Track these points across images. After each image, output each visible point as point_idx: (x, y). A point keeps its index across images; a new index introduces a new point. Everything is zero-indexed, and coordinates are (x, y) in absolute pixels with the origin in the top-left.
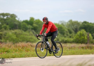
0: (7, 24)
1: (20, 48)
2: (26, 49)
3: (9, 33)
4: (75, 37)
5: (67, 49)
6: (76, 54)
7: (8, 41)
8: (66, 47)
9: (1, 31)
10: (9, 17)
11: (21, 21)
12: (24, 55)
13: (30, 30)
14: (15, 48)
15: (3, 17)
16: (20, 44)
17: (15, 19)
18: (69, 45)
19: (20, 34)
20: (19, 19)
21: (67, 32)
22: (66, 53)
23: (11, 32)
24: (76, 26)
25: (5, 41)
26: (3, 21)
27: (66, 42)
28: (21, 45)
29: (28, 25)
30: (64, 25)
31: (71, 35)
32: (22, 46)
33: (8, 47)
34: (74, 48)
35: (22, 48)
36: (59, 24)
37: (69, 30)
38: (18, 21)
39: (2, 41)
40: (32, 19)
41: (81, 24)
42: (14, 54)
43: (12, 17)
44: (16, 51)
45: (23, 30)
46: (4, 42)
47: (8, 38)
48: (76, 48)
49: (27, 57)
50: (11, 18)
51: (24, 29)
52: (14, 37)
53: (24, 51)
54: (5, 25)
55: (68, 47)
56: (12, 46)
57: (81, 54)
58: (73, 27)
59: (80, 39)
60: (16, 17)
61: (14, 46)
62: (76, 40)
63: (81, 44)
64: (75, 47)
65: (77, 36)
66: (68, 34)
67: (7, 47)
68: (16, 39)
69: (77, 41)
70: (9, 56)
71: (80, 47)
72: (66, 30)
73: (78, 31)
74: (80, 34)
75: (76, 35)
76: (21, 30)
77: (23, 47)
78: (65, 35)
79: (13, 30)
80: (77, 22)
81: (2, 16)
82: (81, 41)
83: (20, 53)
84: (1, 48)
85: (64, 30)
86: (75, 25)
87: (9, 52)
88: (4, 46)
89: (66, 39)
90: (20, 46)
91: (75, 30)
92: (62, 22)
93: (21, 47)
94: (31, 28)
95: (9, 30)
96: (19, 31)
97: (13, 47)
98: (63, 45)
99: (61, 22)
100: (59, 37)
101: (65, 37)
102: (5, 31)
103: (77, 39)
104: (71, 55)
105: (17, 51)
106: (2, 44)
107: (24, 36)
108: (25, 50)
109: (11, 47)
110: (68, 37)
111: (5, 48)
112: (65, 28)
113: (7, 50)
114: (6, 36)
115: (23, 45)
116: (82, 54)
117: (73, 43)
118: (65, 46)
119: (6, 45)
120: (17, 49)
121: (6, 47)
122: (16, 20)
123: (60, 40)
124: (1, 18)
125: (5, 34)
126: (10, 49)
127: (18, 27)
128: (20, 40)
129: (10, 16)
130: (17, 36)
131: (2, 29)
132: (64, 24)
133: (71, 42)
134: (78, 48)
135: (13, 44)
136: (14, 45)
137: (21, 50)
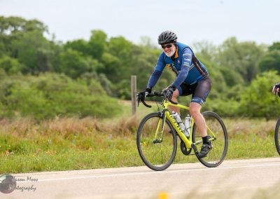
0: (15, 55)
1: (61, 138)
2: (79, 139)
3: (19, 84)
4: (246, 99)
6: (251, 157)
10: (20, 29)
12: (73, 160)
13: (94, 73)
14: (42, 138)
16: (58, 123)
17: (42, 35)
19: (56, 89)
20: (54, 37)
21: (217, 79)
23: (29, 81)
24: (249, 60)
25: (6, 112)
26: (2, 44)
28: (61, 128)
30: (208, 57)
31: (232, 91)
32: (67, 130)
33: (20, 135)
34: (243, 134)
35: (65, 137)
37: (224, 73)
38: (52, 43)
40: (98, 36)
41: (266, 50)
42: (39, 159)
43: (31, 29)
44: (46, 147)
45: (67, 74)
47: (17, 102)
48: (250, 135)
49: (82, 168)
50: (27, 35)
51: (73, 71)
52: (39, 99)
53: (72, 147)
54: (6, 58)
56: (31, 129)
57: (267, 157)
58: (238, 61)
59: (261, 103)
60: (46, 29)
61: (37, 130)
62: (248, 106)
63: (268, 120)
64: (245, 132)
65: (250, 93)
67: (15, 135)
68: (44, 106)
69: (253, 112)
71: (264, 131)
73: (255, 78)
74: (262, 86)
75: (249, 89)
76: (63, 75)
77: (69, 134)
79: (33, 74)
80: (254, 43)
82: (268, 109)
83: (60, 156)
86: (246, 55)
88: (3, 129)
89: (215, 105)
90: (60, 132)
91: (245, 72)
92: (199, 44)
93: (64, 135)
95: (20, 73)
96: (54, 79)
97: (35, 132)
101: (213, 97)
102: (8, 81)
103: (252, 103)
105: (48, 146)
107: (73, 95)
108: (77, 146)
109: (28, 134)
110: (222, 99)
111: (9, 138)
113: (14, 144)
114: (13, 97)
115: (68, 127)
117: (239, 119)
120: (50, 141)
121: (13, 135)
122: (45, 39)
125: (8, 91)
126: (27, 139)
127: (50, 65)
128: (57, 108)
129: (23, 27)
130: (47, 96)
133: (232, 116)
134: (257, 134)
135: (35, 124)
136: (38, 127)
137: (62, 144)
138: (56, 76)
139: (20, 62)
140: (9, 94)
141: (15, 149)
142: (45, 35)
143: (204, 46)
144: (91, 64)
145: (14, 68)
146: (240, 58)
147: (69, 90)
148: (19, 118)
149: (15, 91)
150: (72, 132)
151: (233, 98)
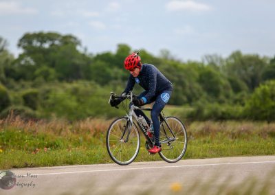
0: (53, 65)
1: (90, 136)
3: (56, 90)
4: (251, 104)
5: (225, 139)
6: (253, 155)
7: (54, 115)
8: (222, 132)
9: (33, 86)
10: (57, 42)
11: (91, 54)
12: (100, 155)
13: (120, 81)
14: (74, 136)
15: (38, 44)
16: (89, 124)
17: (75, 49)
18: (231, 126)
19: (87, 94)
20: (86, 49)
21: (225, 87)
22: (224, 149)
23: (63, 87)
24: (253, 70)
26: (41, 55)
27: (222, 118)
28: (91, 128)
29: (111, 67)
30: (217, 69)
31: (238, 96)
32: (96, 129)
33: (55, 133)
34: (246, 134)
35: (94, 136)
36: (202, 64)
37: (231, 81)
38: (83, 55)
39: (38, 113)
40: (124, 49)
41: (268, 62)
42: (70, 153)
43: (66, 43)
44: (77, 144)
45: (96, 81)
46: (42, 117)
47: (53, 105)
48: (252, 135)
50: (63, 48)
51: (101, 79)
52: (73, 103)
53: (100, 144)
54: (45, 67)
55: (228, 133)
56: (65, 128)
57: (267, 154)
58: (243, 72)
59: (263, 108)
60: (79, 43)
61: (71, 129)
62: (251, 111)
63: (269, 123)
64: (248, 132)
65: (254, 99)
66: (231, 92)
67: (51, 133)
68: (76, 109)
69: (256, 115)
70: (57, 159)
71: (265, 132)
72: (224, 82)
73: (258, 86)
74: (264, 93)
75: (253, 96)
76: (93, 82)
77: (97, 133)
78: (222, 97)
79: (68, 81)
80: (257, 56)
81: (38, 41)
82: (268, 114)
83: (89, 152)
84: (34, 137)
85: (217, 83)
86: (250, 65)
87: (57, 146)
88: (41, 128)
89: (223, 109)
90: (89, 131)
91: (250, 81)
92: (210, 57)
93: (93, 133)
94: (119, 76)
95: (56, 81)
96: (86, 86)
97: (69, 131)
98: (215, 126)
99: (210, 59)
100: (204, 103)
101: (221, 102)
102: (46, 87)
103: (255, 107)
104: (238, 155)
105: (79, 143)
106: (37, 125)
107: (101, 99)
109: (62, 133)
110: (229, 103)
111: (46, 136)
112: (222, 76)
113: (51, 141)
114: (50, 101)
115: (97, 126)
116: (271, 154)
117: (244, 122)
118: (220, 128)
119: (48, 125)
120: (81, 138)
121: (49, 133)
122: (77, 52)
123: (206, 112)
124: (33, 47)
125: (46, 96)
126: (61, 137)
127: (82, 73)
128: (89, 111)
129: (60, 41)
130: (78, 100)
131: (37, 80)
132: (218, 64)
133: (238, 118)
134: (259, 135)
135: (68, 124)
136: (71, 127)
137: (91, 141)
138: (87, 83)
139: (57, 71)
140: (47, 98)
141: (51, 146)
142: (78, 48)
143: (214, 59)
144: (116, 73)
145: (52, 76)
146: (245, 69)
147: (98, 96)
148: (55, 119)
149: (51, 96)
150: (100, 131)
151: (238, 103)
